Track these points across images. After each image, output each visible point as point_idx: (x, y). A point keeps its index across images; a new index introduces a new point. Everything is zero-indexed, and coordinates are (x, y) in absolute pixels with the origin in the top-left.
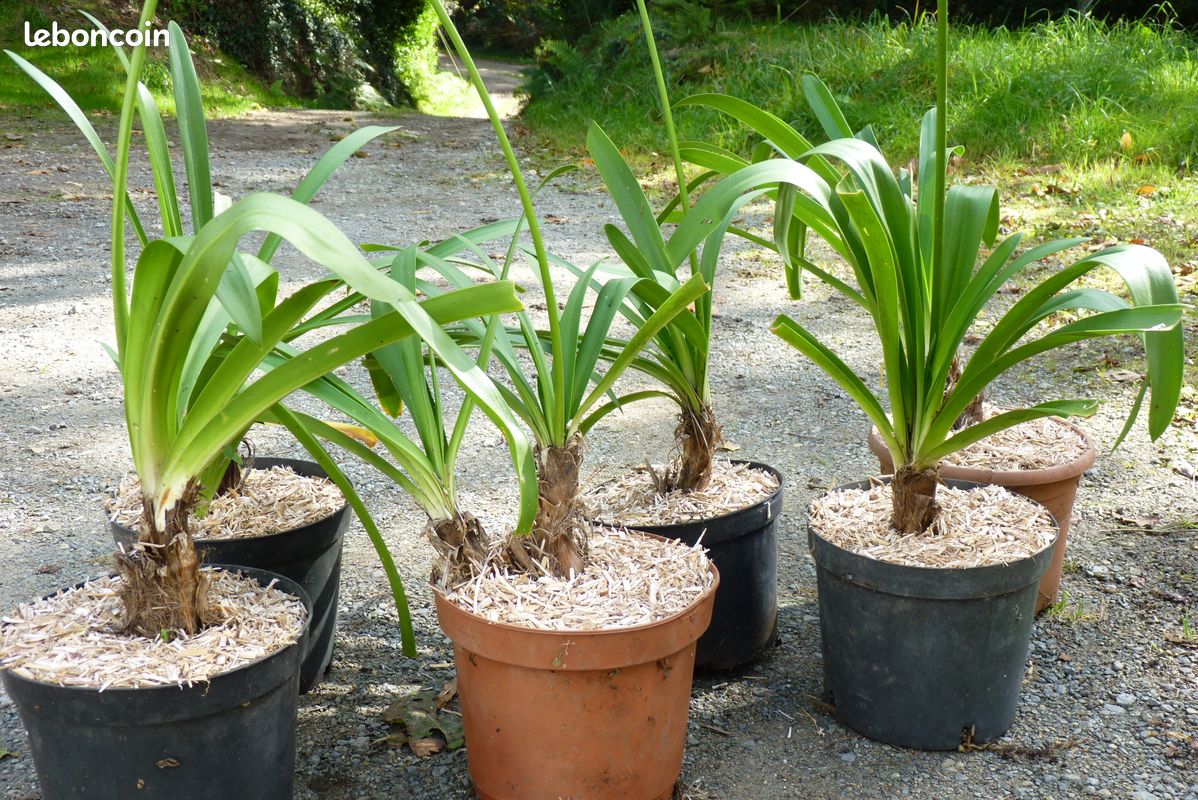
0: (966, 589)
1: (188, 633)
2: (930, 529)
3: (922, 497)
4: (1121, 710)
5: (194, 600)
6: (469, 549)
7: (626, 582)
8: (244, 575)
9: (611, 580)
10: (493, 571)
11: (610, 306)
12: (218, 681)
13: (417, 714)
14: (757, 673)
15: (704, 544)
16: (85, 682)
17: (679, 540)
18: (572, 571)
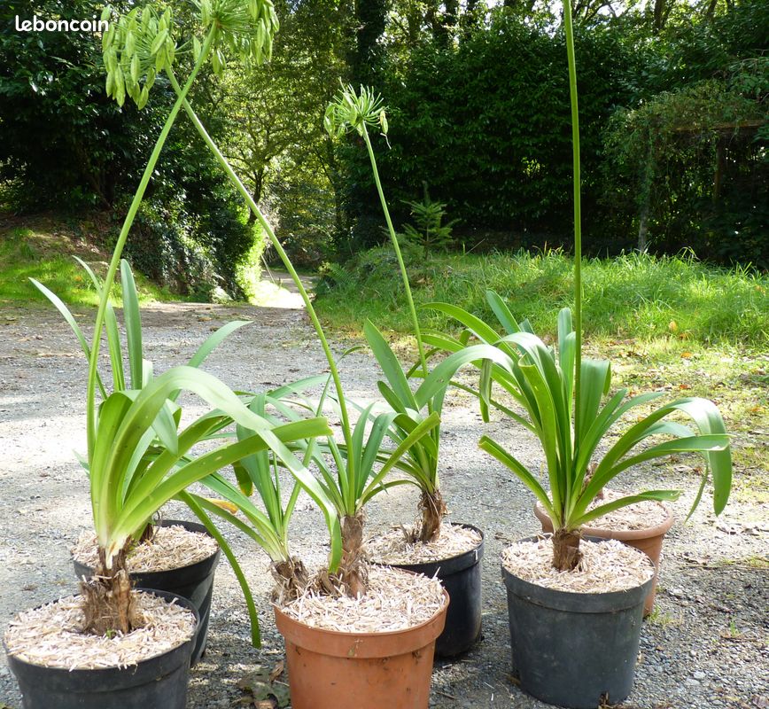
0: (601, 606)
1: (123, 633)
2: (577, 568)
3: (572, 548)
4: (697, 682)
5: (128, 612)
6: (296, 580)
7: (392, 601)
8: (157, 595)
9: (382, 600)
10: (310, 594)
11: (381, 430)
12: (142, 664)
13: (259, 684)
14: (470, 658)
15: (439, 577)
16: (60, 664)
17: (423, 574)
18: (359, 594)
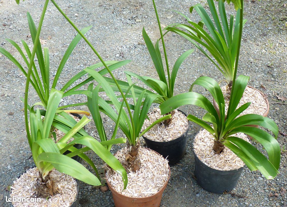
2: (222, 153)
4: (262, 179)
5: (53, 189)
9: (146, 173)
11: (147, 105)
17: (162, 156)
18: (137, 171)
